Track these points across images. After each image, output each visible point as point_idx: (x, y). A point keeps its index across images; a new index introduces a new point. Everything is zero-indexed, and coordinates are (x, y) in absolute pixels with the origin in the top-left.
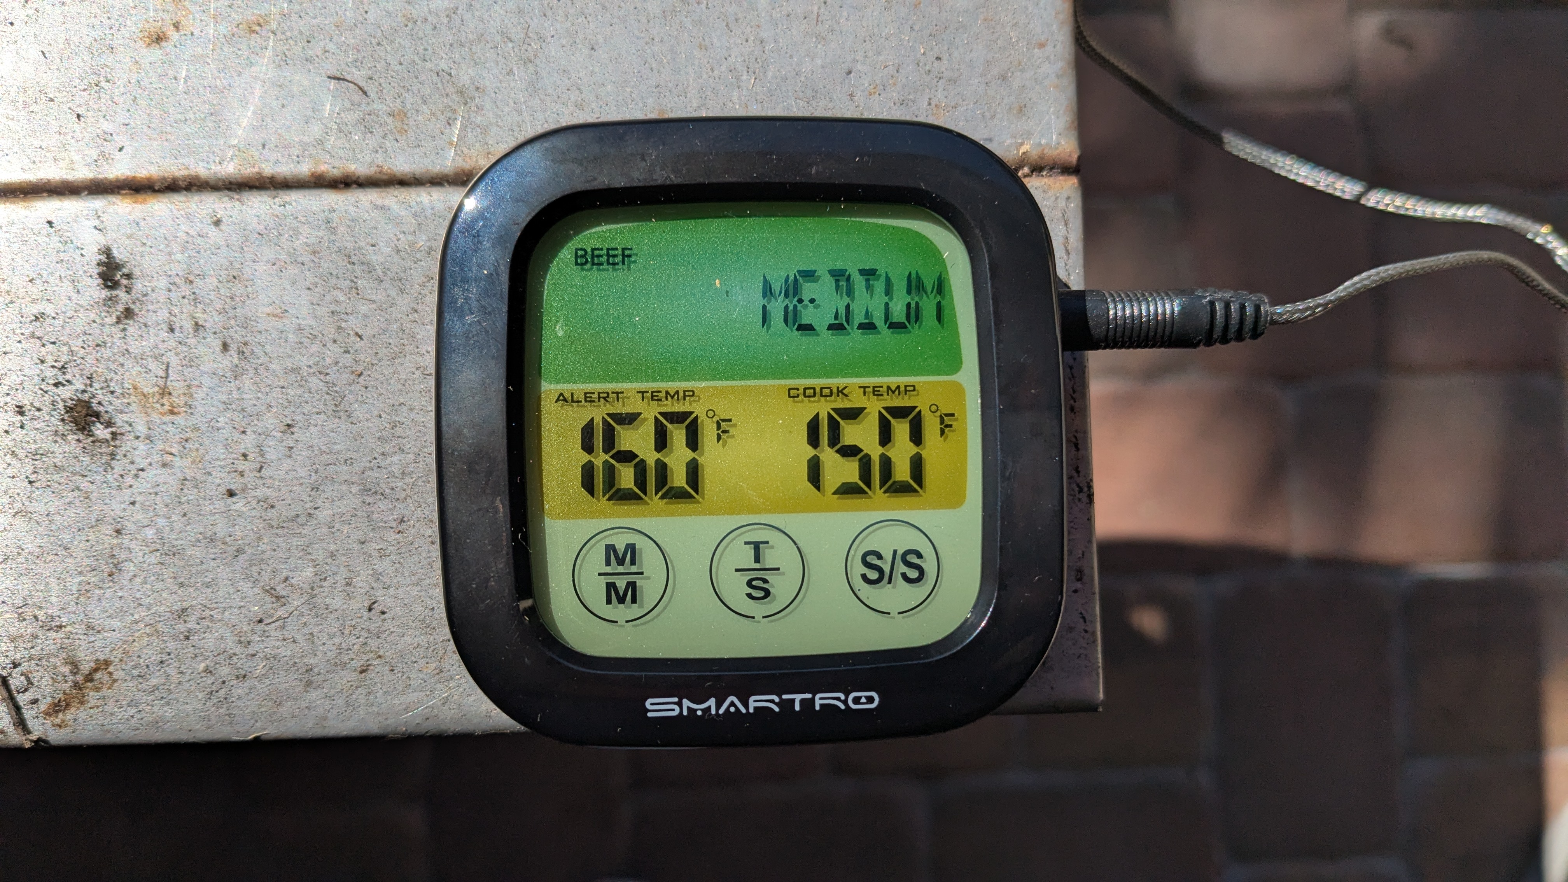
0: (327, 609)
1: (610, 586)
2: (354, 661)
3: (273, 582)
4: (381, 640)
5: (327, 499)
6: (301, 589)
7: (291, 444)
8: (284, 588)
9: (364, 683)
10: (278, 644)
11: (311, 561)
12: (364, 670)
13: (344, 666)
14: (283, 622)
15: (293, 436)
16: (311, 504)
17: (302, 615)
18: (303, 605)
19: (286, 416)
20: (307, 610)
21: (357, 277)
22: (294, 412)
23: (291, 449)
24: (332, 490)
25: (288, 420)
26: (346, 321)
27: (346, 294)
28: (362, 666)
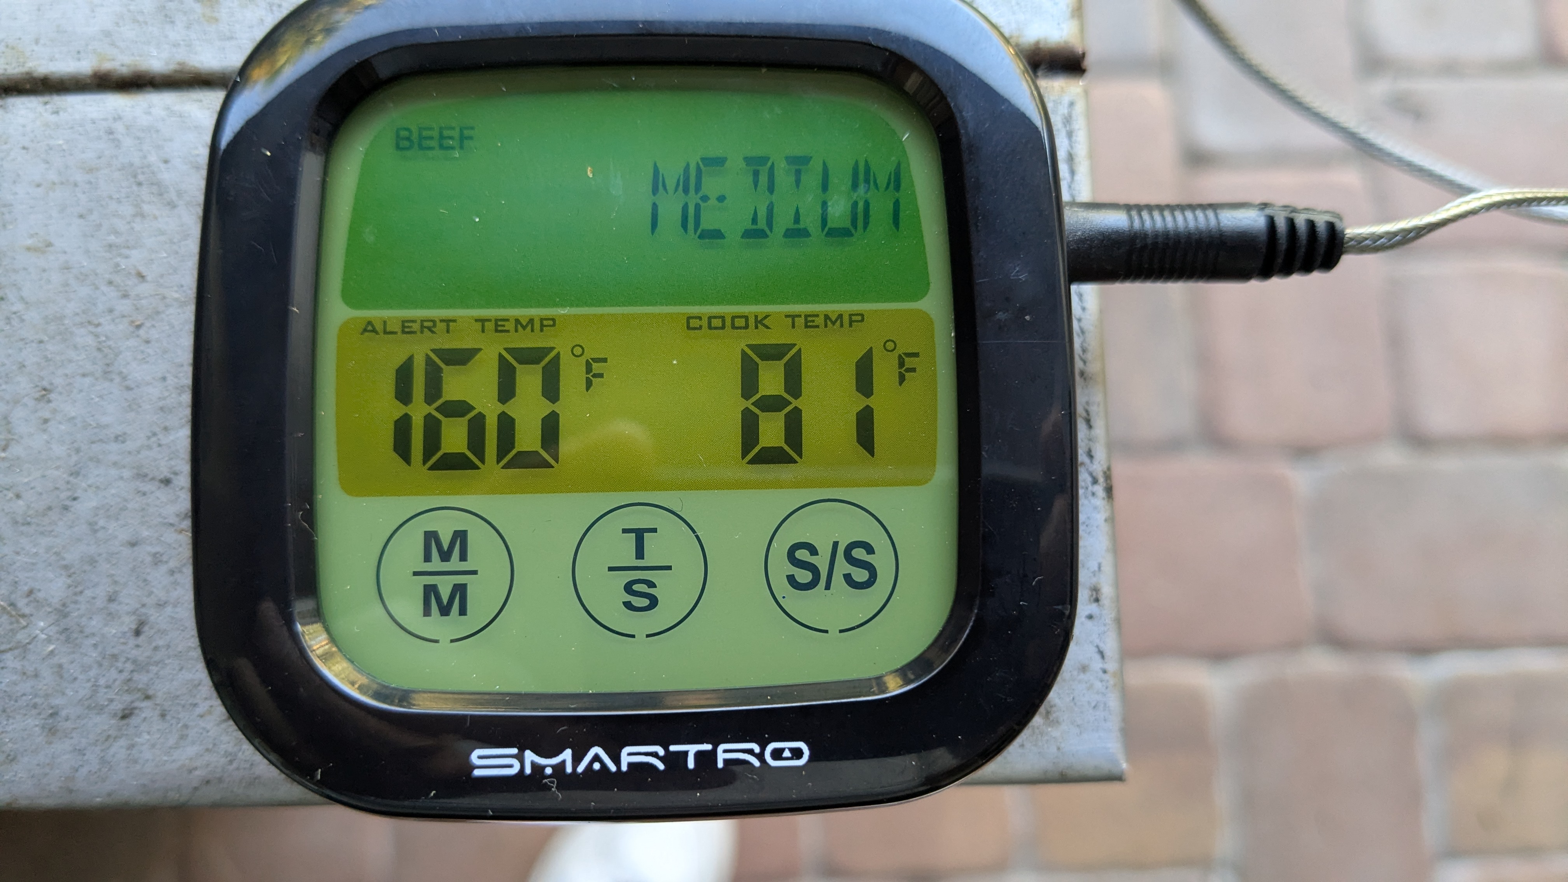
0: (81, 632)
1: (430, 590)
2: (115, 703)
3: (13, 596)
4: (151, 675)
5: (90, 486)
6: (50, 605)
7: (47, 415)
8: (27, 605)
9: (125, 733)
10: (14, 678)
11: (66, 567)
12: (126, 715)
13: (101, 709)
14: (23, 649)
15: (50, 404)
16: (69, 493)
17: (49, 641)
18: (52, 627)
19: (42, 378)
20: (57, 633)
21: (143, 202)
22: (53, 373)
23: (46, 421)
24: (97, 475)
25: (45, 383)
26: (127, 257)
27: (129, 223)
28: (124, 710)
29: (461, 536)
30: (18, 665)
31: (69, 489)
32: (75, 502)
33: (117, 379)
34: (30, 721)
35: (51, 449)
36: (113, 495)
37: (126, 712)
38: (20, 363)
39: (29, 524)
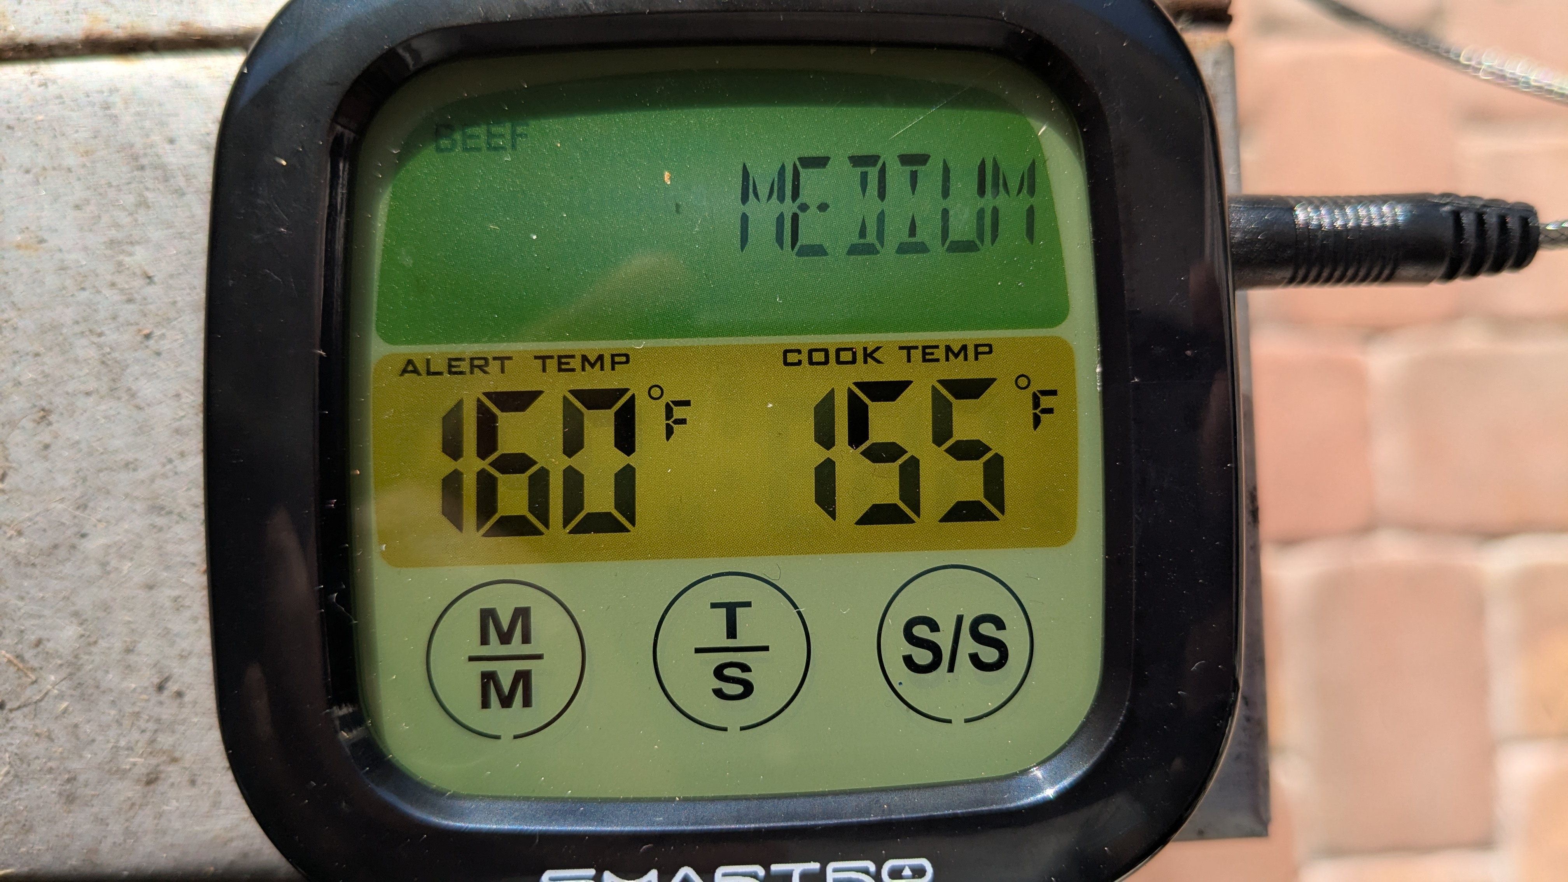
0: (97, 687)
1: (489, 678)
2: (138, 767)
3: (20, 646)
4: (178, 736)
5: (100, 521)
6: (60, 657)
7: (47, 439)
8: (35, 656)
9: (152, 800)
10: (26, 739)
11: (76, 614)
12: (151, 780)
13: (123, 774)
14: (34, 707)
15: (50, 428)
16: (76, 529)
17: (61, 697)
18: (63, 682)
19: (41, 397)
20: (70, 688)
21: (147, 189)
22: (52, 391)
23: (47, 447)
24: (108, 509)
25: (44, 403)
26: (131, 254)
27: (131, 214)
28: (148, 774)
29: (522, 614)
30: (27, 723)
31: (75, 525)
32: (83, 541)
33: (125, 397)
34: (45, 787)
35: (54, 479)
36: (126, 531)
37: (152, 776)
38: (14, 380)
39: (33, 565)
